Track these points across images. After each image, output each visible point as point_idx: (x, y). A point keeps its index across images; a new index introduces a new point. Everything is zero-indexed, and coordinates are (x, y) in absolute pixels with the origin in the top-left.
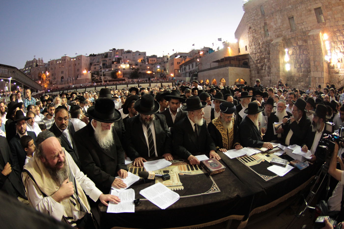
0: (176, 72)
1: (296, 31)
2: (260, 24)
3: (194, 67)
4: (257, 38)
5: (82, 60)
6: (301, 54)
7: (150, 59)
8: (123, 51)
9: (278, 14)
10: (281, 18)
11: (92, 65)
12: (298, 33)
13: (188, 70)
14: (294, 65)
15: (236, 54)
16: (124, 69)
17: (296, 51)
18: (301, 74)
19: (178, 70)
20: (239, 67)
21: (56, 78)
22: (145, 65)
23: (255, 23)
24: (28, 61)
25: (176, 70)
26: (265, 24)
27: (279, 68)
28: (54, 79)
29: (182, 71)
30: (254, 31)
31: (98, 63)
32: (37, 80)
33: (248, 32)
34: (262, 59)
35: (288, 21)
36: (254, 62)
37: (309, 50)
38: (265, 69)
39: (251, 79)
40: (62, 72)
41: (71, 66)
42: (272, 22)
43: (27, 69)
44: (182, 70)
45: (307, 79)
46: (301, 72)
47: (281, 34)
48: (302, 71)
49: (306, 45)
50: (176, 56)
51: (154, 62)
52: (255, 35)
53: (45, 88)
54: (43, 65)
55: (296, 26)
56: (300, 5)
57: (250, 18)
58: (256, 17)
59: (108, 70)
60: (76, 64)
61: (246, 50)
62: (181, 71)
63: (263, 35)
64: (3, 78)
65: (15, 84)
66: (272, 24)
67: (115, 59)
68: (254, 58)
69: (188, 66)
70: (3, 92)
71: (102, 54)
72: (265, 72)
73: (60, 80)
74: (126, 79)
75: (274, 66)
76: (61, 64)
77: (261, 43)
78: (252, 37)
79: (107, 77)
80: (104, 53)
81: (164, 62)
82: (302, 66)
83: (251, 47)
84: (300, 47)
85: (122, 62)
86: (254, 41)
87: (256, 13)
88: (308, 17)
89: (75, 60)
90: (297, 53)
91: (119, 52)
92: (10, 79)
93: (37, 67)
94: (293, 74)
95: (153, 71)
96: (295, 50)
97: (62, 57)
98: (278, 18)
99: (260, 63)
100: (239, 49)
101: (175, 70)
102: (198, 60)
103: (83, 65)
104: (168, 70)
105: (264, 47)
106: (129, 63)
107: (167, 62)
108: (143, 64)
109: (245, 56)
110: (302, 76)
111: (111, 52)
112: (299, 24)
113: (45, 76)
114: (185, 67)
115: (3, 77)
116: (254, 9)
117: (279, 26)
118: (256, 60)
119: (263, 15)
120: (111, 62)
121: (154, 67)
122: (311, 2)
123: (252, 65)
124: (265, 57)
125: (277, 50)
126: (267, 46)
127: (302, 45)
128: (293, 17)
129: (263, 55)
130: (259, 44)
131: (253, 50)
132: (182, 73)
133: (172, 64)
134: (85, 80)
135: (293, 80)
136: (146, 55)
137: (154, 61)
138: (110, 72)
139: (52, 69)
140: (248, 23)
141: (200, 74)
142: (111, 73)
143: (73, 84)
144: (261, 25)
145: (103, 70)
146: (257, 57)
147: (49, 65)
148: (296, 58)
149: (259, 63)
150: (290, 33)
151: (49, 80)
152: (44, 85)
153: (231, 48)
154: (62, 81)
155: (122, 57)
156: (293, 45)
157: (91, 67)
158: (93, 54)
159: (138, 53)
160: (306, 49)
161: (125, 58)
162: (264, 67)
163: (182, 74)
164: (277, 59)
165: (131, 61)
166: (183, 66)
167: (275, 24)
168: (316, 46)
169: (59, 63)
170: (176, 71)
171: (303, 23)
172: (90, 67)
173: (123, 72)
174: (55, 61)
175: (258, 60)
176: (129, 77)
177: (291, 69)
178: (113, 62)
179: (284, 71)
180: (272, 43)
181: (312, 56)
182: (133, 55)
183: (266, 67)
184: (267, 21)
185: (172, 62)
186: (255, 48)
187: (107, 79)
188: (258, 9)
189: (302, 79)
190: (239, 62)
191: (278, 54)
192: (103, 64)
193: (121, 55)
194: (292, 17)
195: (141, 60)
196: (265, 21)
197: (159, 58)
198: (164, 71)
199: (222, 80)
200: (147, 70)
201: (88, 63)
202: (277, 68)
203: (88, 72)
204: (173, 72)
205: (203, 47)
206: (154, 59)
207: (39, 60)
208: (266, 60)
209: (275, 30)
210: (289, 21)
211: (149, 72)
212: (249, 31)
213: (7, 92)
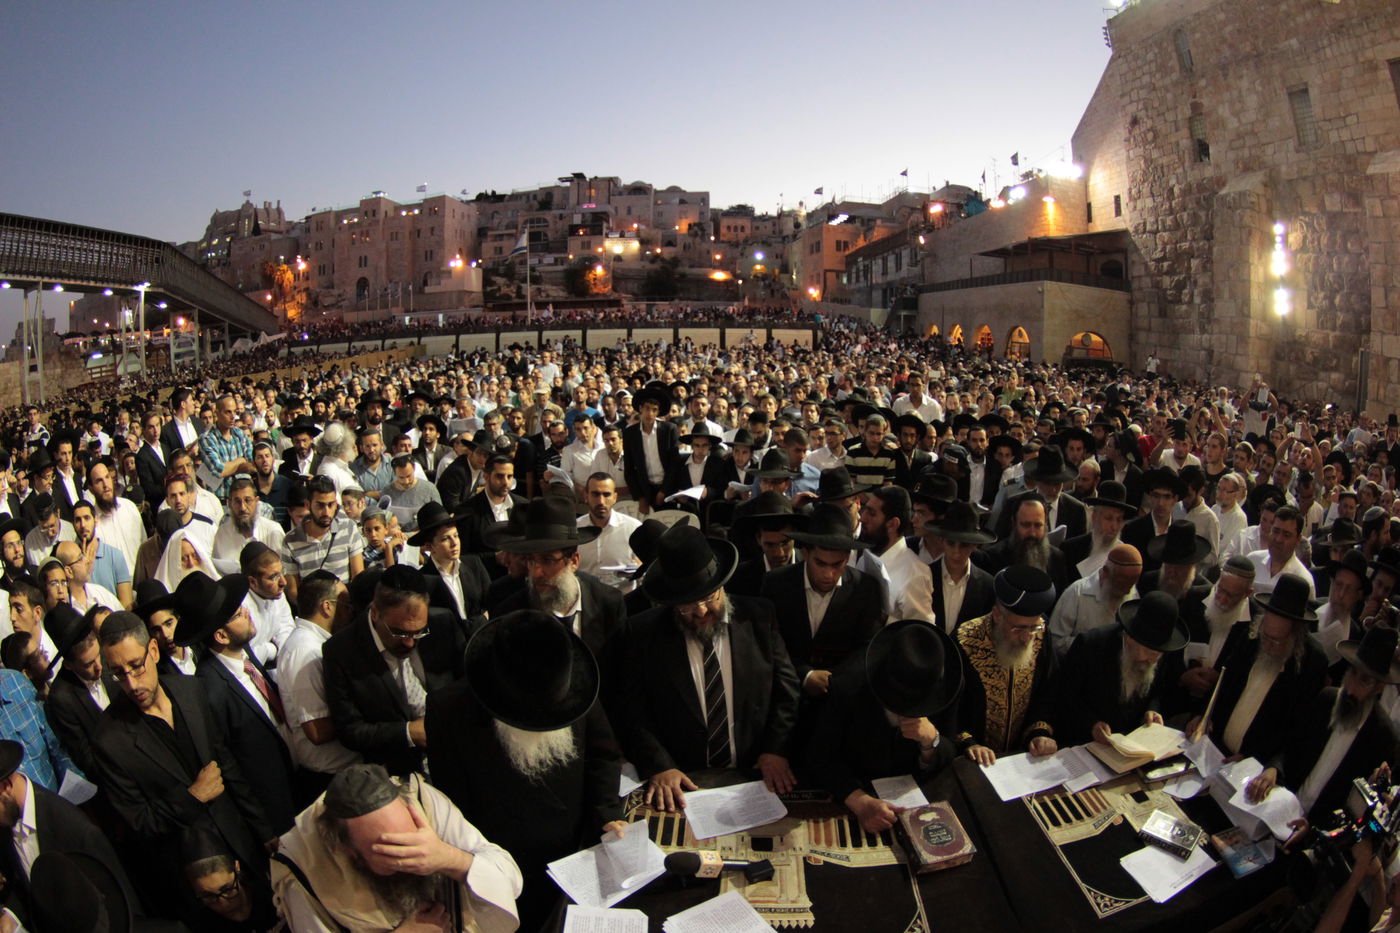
0: (828, 284)
1: (1316, 148)
2: (1176, 108)
3: (905, 267)
4: (1162, 167)
5: (444, 216)
6: (1336, 252)
7: (725, 222)
8: (615, 185)
9: (1245, 71)
10: (1260, 89)
11: (485, 235)
12: (1325, 160)
13: (877, 278)
14: (1305, 295)
15: (1075, 229)
16: (618, 258)
17: (1316, 236)
18: (1332, 335)
19: (838, 274)
20: (1086, 283)
21: (336, 282)
22: (705, 246)
23: (1156, 104)
24: (221, 211)
25: (828, 274)
26: (1196, 107)
27: (1246, 302)
28: (328, 287)
29: (854, 280)
30: (1150, 136)
31: (514, 231)
32: (257, 288)
33: (1127, 140)
34: (1179, 258)
35: (1284, 105)
36: (1146, 265)
37: (1366, 234)
38: (1191, 302)
39: (1132, 337)
40: (363, 262)
41: (400, 236)
42: (1223, 103)
43: (215, 242)
44: (854, 276)
45: (1355, 359)
46: (1334, 329)
47: (1259, 157)
48: (1339, 322)
49: (1355, 214)
50: (832, 217)
51: (742, 236)
52: (1155, 154)
53: (290, 321)
54: (283, 228)
55: (1320, 128)
56: (1333, 40)
57: (1133, 80)
58: (1158, 76)
59: (552, 261)
60: (419, 231)
61: (1118, 212)
62: (849, 280)
63: (1186, 156)
64: (112, 285)
65: (163, 306)
66: (1224, 111)
67: (583, 215)
68: (1149, 250)
69: (880, 261)
70: (111, 332)
71: (527, 195)
72: (1188, 314)
73: (351, 290)
74: (624, 302)
75: (1226, 295)
76: (357, 231)
77: (1176, 190)
78: (1142, 162)
79: (547, 287)
80: (537, 188)
81: (784, 238)
82: (1337, 300)
83: (1139, 204)
84: (1333, 219)
85: (611, 230)
86: (1151, 177)
87: (1159, 61)
88: (1367, 96)
89: (415, 215)
90: (1319, 244)
91: (597, 190)
92: (143, 289)
93: (258, 237)
94: (1300, 332)
95: (738, 272)
96: (1314, 231)
97: (363, 202)
98: (1247, 87)
99: (1171, 272)
100: (1089, 206)
101: (826, 271)
102: (922, 240)
103: (448, 234)
104: (798, 273)
105: (1190, 206)
106: (638, 235)
107: (795, 237)
108: (698, 240)
109: (1115, 237)
110: (1335, 346)
111: (567, 188)
112: (1330, 120)
113: (289, 275)
114: (866, 263)
115: (114, 281)
116: (1150, 41)
117: (1253, 123)
118: (1155, 260)
119: (1188, 70)
120: (566, 228)
121: (742, 254)
122: (1375, 32)
123: (1140, 277)
124: (1191, 247)
125: (1242, 227)
126: (1203, 202)
127: (1342, 214)
128: (1305, 91)
129: (1186, 241)
130: (1171, 190)
131: (1145, 215)
132: (853, 287)
133: (816, 248)
134: (454, 296)
135: (1298, 359)
136: (708, 204)
137: (743, 229)
138: (560, 268)
139: (319, 246)
140: (1126, 99)
141: (928, 300)
142: (565, 271)
143: (407, 311)
144: (1179, 110)
145: (531, 261)
146: (1160, 248)
147: (308, 230)
148: (1314, 264)
149: (1167, 273)
150: (1293, 157)
151: (307, 290)
152: (285, 310)
153: (1058, 201)
154: (360, 295)
155: (610, 209)
156: (1307, 209)
157: (483, 245)
158: (490, 193)
159: (678, 197)
160: (1357, 231)
161: (623, 212)
162: (1186, 291)
163: (852, 292)
164: (1241, 263)
165: (647, 225)
166: (860, 259)
167: (1236, 114)
168: (1394, 224)
169: (351, 226)
170: (831, 276)
171: (1344, 118)
172: (480, 244)
173: (613, 271)
174: (332, 217)
175: (1163, 259)
176: (636, 290)
177: (1294, 309)
178: (573, 230)
179: (1265, 317)
180: (1223, 192)
181: (1379, 267)
182: (656, 204)
183: (1196, 292)
184: (1201, 97)
185: (814, 241)
186: (1155, 208)
187: (548, 296)
188: (1165, 44)
189: (1336, 356)
190: (1088, 262)
191: (1243, 244)
192: (533, 237)
193: (605, 200)
194: (1302, 87)
195: (690, 225)
196: (1195, 97)
197: (764, 218)
198: (782, 276)
199: (1016, 333)
200: (710, 266)
201: (471, 226)
202: (1240, 301)
203: (468, 263)
204: (818, 282)
205: (943, 185)
206: (740, 222)
207: (267, 210)
208: (1194, 263)
209: (1232, 141)
210: (1292, 106)
211: (719, 276)
212: (1130, 132)
213: (128, 330)
